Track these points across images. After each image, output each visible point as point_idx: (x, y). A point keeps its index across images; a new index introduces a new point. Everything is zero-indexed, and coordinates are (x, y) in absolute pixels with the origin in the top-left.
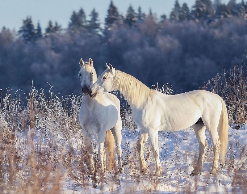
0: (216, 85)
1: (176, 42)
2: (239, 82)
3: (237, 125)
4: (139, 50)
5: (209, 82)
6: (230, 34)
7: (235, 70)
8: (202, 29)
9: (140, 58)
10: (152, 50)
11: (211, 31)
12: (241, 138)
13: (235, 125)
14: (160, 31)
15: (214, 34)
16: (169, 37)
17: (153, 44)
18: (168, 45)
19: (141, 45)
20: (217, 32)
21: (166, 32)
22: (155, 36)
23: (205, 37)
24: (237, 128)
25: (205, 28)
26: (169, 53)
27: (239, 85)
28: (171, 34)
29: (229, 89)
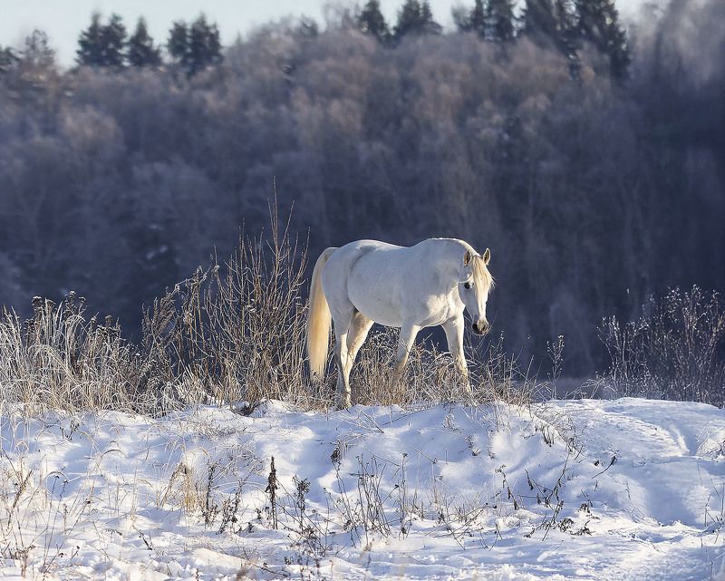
0: (195, 295)
1: (110, 124)
2: (252, 288)
3: (248, 404)
4: (16, 143)
5: (177, 288)
6: (244, 104)
7: (244, 258)
8: (174, 89)
9: (18, 162)
10: (50, 141)
11: (197, 95)
12: (257, 440)
13: (241, 405)
14: (69, 94)
15: (204, 101)
16: (91, 112)
17: (50, 128)
18: (89, 132)
19: (23, 131)
20: (210, 97)
21: (85, 99)
22: (56, 108)
23: (182, 111)
24: (246, 412)
25: (180, 87)
26: (93, 150)
27: (253, 296)
28: (96, 103)
29: (228, 306)
